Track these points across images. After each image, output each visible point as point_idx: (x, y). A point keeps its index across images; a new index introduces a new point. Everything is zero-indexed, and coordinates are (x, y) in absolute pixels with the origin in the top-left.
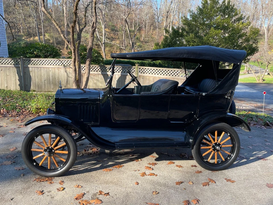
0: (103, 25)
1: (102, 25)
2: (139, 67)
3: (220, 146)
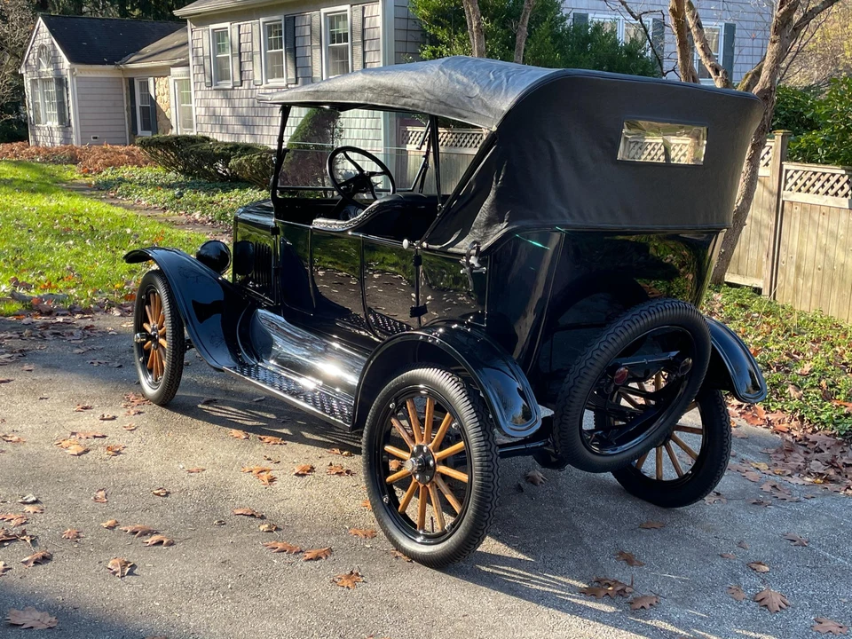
3: (431, 462)
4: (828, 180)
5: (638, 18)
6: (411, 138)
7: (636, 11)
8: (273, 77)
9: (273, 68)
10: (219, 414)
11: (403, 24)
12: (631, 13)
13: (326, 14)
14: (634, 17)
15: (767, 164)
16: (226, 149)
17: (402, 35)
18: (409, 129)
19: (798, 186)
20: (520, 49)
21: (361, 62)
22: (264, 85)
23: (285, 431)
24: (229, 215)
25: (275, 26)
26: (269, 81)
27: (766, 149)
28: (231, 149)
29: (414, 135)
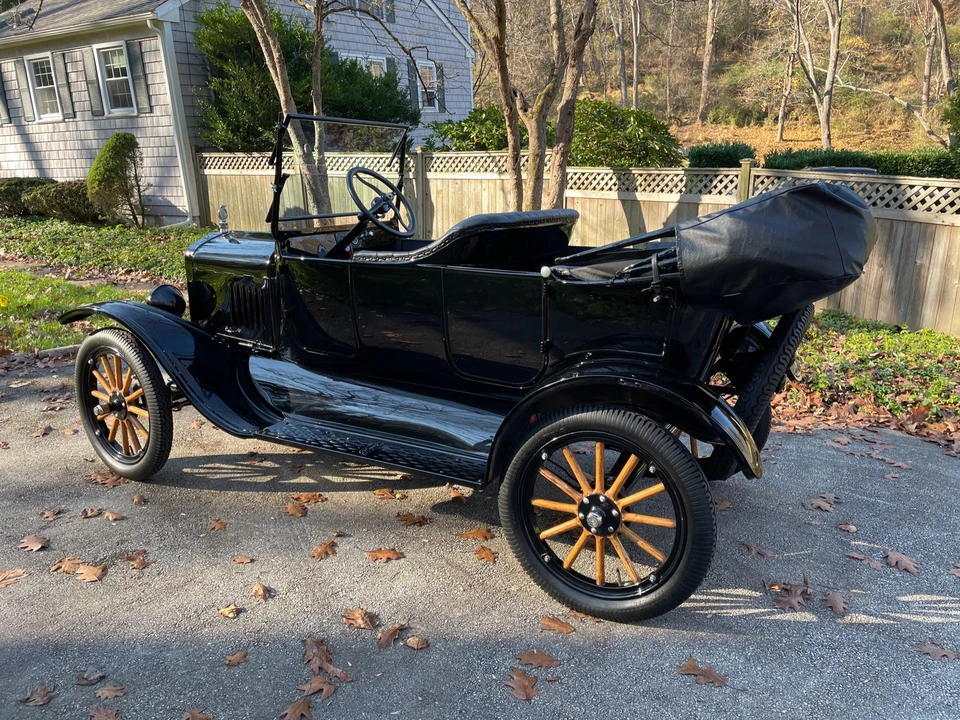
0: (834, 23)
1: (830, 24)
2: (753, 173)
3: (614, 512)
4: (603, 179)
5: (409, 53)
6: (210, 164)
7: (407, 48)
8: (46, 112)
9: (44, 104)
10: (218, 476)
11: (184, 59)
12: (403, 48)
13: (98, 50)
14: (405, 51)
15: (549, 170)
16: (10, 185)
17: (185, 69)
18: (205, 155)
19: (578, 185)
20: (317, 79)
21: (145, 94)
22: (37, 121)
23: (303, 479)
24: (40, 248)
25: (42, 63)
26: (42, 116)
27: (548, 157)
28: (16, 184)
29: (212, 160)
